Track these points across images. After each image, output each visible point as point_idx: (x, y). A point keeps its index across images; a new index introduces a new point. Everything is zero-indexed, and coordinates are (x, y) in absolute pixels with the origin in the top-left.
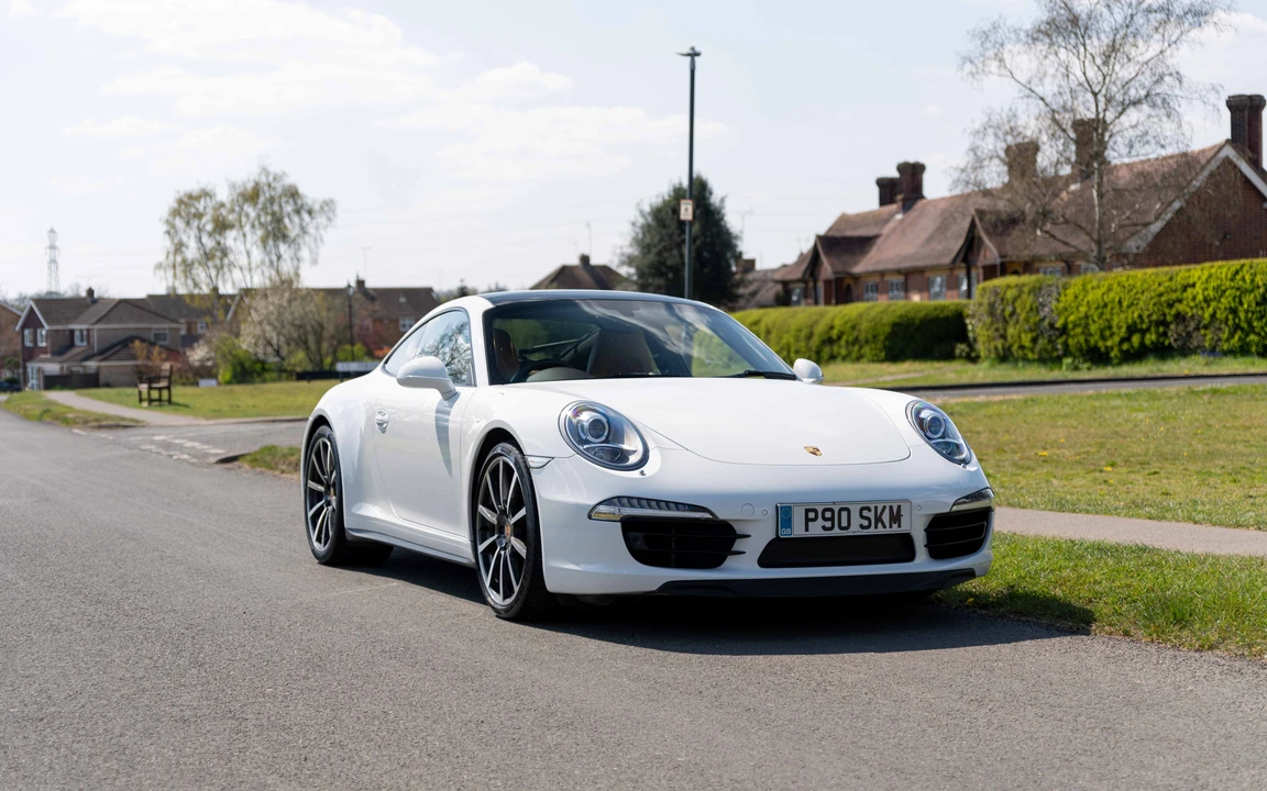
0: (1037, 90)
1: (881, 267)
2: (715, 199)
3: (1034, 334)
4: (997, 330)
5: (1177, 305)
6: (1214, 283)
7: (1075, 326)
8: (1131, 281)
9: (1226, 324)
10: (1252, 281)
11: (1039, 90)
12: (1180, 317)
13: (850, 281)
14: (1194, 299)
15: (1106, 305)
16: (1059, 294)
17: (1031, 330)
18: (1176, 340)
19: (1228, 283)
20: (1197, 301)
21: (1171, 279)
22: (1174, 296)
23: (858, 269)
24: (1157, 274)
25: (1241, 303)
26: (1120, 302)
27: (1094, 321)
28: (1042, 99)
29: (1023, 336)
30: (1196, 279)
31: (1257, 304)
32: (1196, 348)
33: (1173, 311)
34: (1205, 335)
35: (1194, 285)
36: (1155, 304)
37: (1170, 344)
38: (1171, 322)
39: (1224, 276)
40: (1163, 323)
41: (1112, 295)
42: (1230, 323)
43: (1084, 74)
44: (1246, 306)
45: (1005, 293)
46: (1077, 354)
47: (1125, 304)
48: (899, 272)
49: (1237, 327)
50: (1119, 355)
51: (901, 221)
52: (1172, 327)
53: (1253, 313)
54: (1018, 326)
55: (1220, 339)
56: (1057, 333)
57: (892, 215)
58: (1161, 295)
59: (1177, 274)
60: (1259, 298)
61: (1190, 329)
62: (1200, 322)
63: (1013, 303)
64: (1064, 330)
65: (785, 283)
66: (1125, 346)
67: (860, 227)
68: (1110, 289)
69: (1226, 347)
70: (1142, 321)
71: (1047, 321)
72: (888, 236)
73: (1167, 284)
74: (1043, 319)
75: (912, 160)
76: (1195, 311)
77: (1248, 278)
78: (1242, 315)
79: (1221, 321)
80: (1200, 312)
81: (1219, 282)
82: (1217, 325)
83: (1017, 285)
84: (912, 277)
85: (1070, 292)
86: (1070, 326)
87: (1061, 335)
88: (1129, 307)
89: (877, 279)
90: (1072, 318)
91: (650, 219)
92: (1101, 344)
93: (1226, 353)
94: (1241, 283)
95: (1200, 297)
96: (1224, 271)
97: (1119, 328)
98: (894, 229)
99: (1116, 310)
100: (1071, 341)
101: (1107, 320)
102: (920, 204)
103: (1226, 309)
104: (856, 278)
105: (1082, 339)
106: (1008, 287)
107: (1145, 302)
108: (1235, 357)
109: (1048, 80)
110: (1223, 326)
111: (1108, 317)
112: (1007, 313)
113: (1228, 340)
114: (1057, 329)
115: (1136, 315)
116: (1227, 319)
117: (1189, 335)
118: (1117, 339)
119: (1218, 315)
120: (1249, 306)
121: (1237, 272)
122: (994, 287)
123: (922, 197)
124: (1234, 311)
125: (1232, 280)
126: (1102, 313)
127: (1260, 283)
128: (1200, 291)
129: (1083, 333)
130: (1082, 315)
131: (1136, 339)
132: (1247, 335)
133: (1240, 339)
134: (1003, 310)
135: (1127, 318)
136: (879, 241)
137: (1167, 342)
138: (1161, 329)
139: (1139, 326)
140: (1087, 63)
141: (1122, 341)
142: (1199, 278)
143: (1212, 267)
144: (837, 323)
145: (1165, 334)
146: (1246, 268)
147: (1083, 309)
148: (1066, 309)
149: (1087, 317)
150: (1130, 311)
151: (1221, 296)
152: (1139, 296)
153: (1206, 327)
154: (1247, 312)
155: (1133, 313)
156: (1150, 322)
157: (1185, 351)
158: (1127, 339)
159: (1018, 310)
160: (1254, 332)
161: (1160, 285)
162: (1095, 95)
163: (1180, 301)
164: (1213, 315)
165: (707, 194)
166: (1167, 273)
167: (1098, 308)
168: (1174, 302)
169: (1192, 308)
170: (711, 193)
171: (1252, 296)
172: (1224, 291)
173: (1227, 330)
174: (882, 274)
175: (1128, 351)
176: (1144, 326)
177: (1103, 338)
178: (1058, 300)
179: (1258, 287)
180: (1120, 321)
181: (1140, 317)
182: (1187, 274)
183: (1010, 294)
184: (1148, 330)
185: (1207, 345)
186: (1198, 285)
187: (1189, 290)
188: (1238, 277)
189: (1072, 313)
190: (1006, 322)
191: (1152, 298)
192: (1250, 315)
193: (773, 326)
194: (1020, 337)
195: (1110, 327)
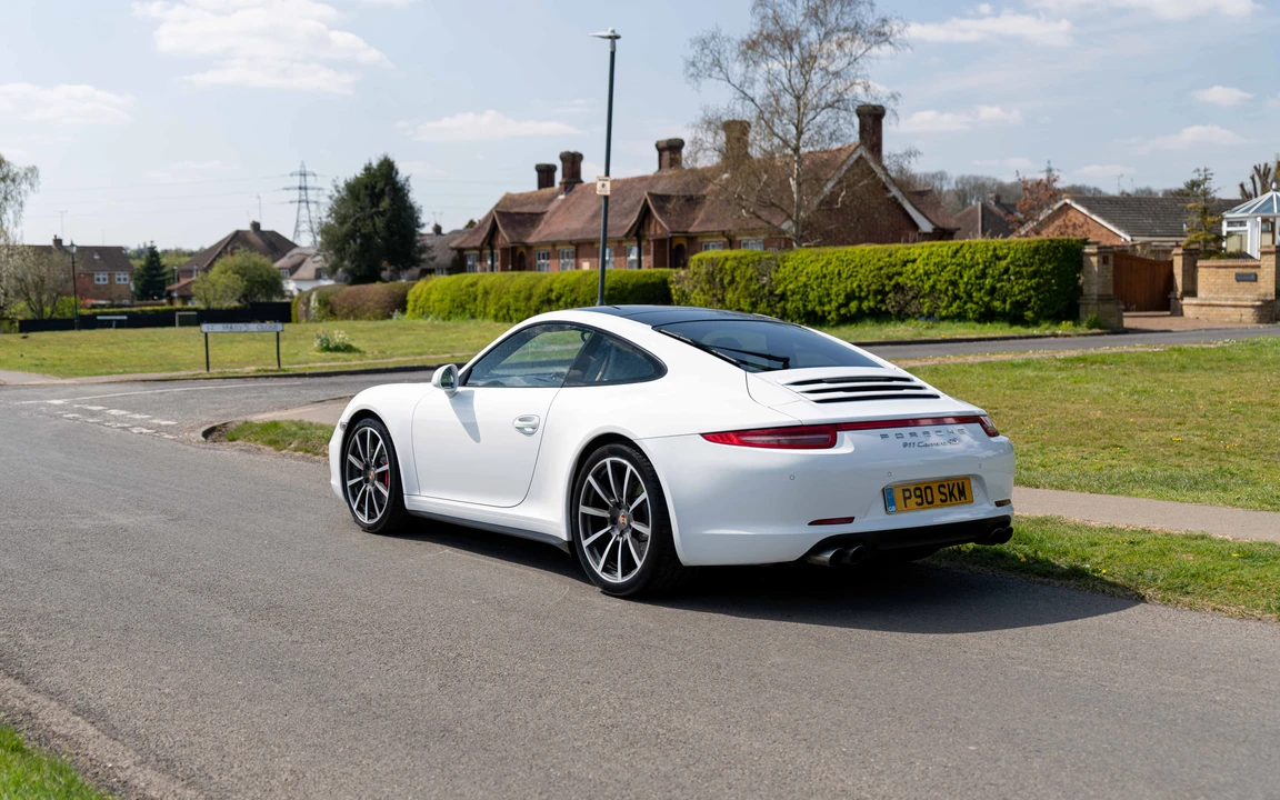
0: (747, 92)
1: (553, 239)
2: (401, 177)
3: (754, 299)
4: (714, 295)
5: (896, 277)
6: (935, 259)
7: (793, 293)
8: (849, 257)
9: (946, 294)
10: (972, 259)
11: (750, 92)
12: (898, 288)
13: (524, 250)
14: (914, 272)
15: (825, 276)
16: (779, 267)
17: (750, 296)
18: (893, 307)
19: (949, 260)
20: (917, 274)
21: (890, 256)
22: (894, 270)
23: (532, 240)
24: (875, 251)
25: (961, 277)
26: (839, 274)
27: (813, 290)
28: (753, 100)
29: (742, 301)
30: (916, 256)
31: (977, 278)
32: (915, 313)
33: (893, 283)
34: (924, 303)
35: (914, 261)
36: (874, 276)
37: (887, 310)
38: (890, 292)
39: (945, 254)
40: (882, 292)
41: (831, 268)
42: (950, 293)
43: (790, 81)
44: (965, 279)
45: (723, 264)
46: (795, 317)
47: (844, 276)
48: (570, 243)
49: (956, 297)
50: (835, 317)
51: (564, 201)
52: (890, 295)
53: (972, 285)
54: (737, 293)
55: (938, 307)
56: (777, 299)
57: (554, 196)
58: (881, 268)
59: (897, 251)
60: (978, 273)
61: (908, 298)
62: (919, 292)
63: (732, 272)
64: (783, 297)
65: (460, 251)
66: (843, 311)
67: (526, 205)
68: (829, 263)
69: (944, 313)
70: (862, 290)
71: (767, 288)
72: (554, 213)
73: (887, 259)
74: (764, 286)
75: (572, 150)
76: (914, 283)
77: (968, 256)
78: (962, 287)
79: (941, 292)
80: (920, 284)
81: (940, 259)
82: (936, 295)
83: (735, 258)
84: (581, 248)
85: (789, 264)
86: (789, 293)
87: (779, 302)
88: (847, 278)
89: (549, 248)
90: (791, 286)
91: (344, 193)
92: (817, 308)
93: (943, 319)
94: (961, 260)
95: (922, 271)
96: (945, 249)
97: (838, 295)
98: (559, 207)
99: (836, 280)
100: (789, 306)
101: (826, 289)
102: (578, 187)
103: (946, 281)
104: (529, 247)
105: (800, 305)
106: (726, 259)
107: (864, 275)
108: (953, 321)
109: (757, 85)
110: (942, 296)
111: (827, 286)
112: (726, 281)
113: (946, 307)
114: (776, 296)
115: (855, 285)
116: (947, 289)
117: (907, 304)
118: (834, 304)
119: (938, 287)
120: (970, 279)
121: (957, 252)
122: (712, 258)
123: (582, 182)
124: (954, 284)
125: (953, 257)
126: (821, 283)
127: (980, 261)
128: (921, 266)
129: (801, 299)
130: (800, 284)
131: (854, 305)
132: (965, 303)
133: (957, 308)
134: (722, 280)
135: (846, 287)
136: (546, 217)
137: (883, 309)
138: (879, 297)
139: (857, 294)
140: (792, 72)
141: (841, 306)
142: (920, 255)
143: (933, 246)
144: (556, 286)
145: (883, 301)
146: (966, 247)
147: (803, 279)
148: (785, 279)
149: (805, 285)
150: (849, 282)
151: (942, 270)
152: (858, 268)
153: (923, 297)
154: (967, 284)
155: (852, 283)
156: (869, 291)
157: (902, 316)
158: (846, 305)
159: (738, 279)
160: (972, 302)
161: (879, 260)
162: (798, 98)
163: (900, 274)
164: (933, 287)
165: (394, 173)
166: (886, 250)
167: (817, 278)
168: (894, 275)
169: (911, 280)
170: (397, 173)
171: (972, 271)
172: (945, 267)
173: (946, 299)
174: (554, 244)
175: (845, 315)
176: (863, 294)
177: (822, 304)
178: (777, 271)
179: (978, 264)
180: (838, 290)
181: (859, 286)
182: (907, 252)
183: (727, 266)
184: (866, 298)
185: (925, 311)
186: (918, 261)
187: (909, 266)
188: (959, 255)
189: (791, 282)
190: (724, 288)
191: (871, 271)
192: (969, 287)
193: (492, 288)
194: (739, 301)
195: (828, 295)
